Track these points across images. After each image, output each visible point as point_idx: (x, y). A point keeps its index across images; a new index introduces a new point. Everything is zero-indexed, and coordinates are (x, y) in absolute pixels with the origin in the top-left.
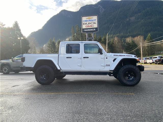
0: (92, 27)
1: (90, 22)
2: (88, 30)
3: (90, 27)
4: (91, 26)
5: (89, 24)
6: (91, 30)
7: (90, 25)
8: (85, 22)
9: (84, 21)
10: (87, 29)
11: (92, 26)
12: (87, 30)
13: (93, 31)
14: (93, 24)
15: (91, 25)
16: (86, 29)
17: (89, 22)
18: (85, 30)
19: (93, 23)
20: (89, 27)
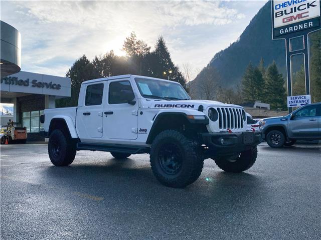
0: (301, 20)
1: (297, 5)
2: (291, 29)
3: (298, 20)
4: (300, 16)
5: (292, 12)
6: (301, 27)
7: (294, 14)
8: (282, 9)
9: (278, 7)
10: (288, 26)
11: (303, 15)
12: (287, 30)
13: (306, 29)
14: (307, 10)
15: (298, 12)
16: (284, 28)
17: (293, 6)
18: (282, 32)
19: (306, 6)
20: (294, 21)
